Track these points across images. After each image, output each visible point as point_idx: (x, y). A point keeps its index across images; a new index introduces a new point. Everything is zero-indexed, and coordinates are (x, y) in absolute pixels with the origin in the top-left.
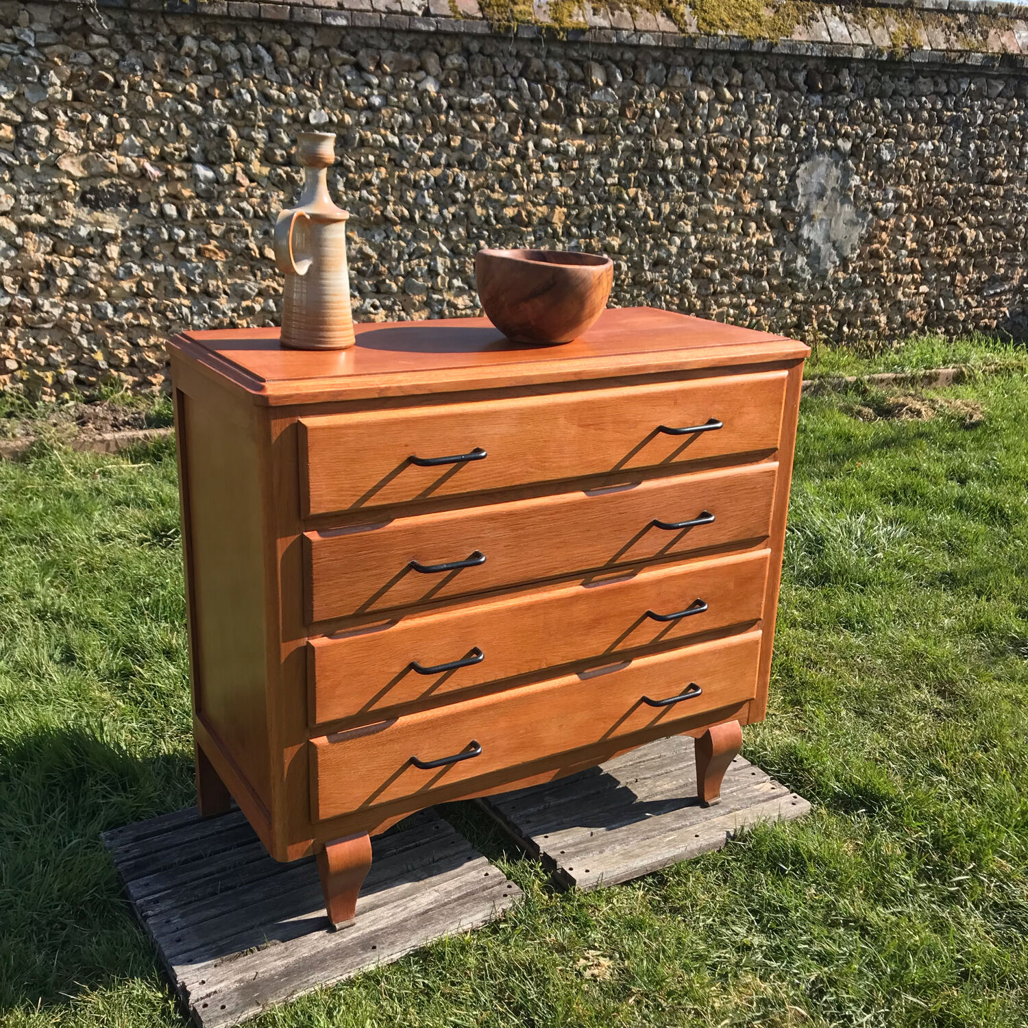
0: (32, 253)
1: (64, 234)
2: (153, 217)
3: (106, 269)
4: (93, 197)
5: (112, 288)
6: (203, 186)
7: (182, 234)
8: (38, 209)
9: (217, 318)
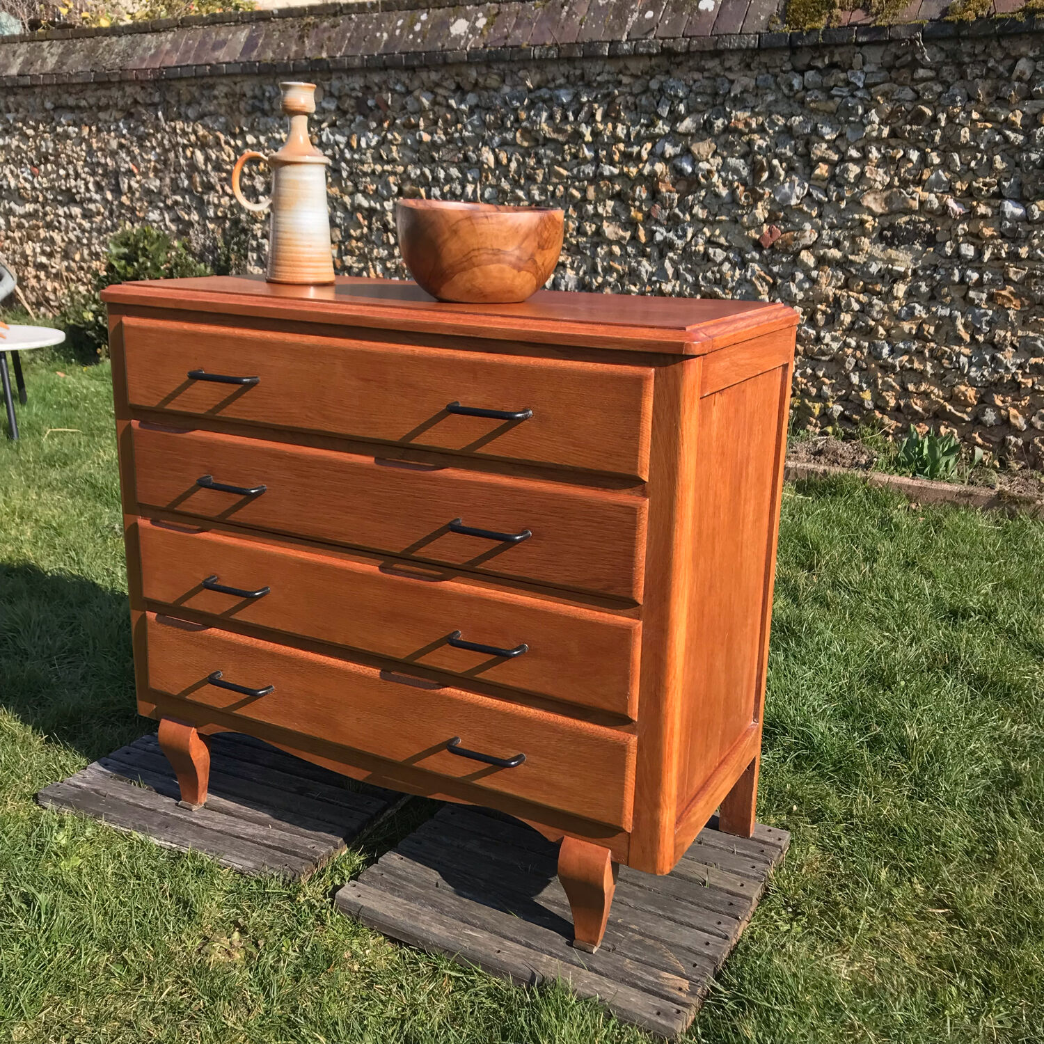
0: (824, 286)
1: (857, 270)
2: (947, 257)
3: (889, 307)
4: (889, 234)
5: (892, 328)
6: (1008, 224)
7: (975, 276)
8: (837, 244)
9: (998, 372)
